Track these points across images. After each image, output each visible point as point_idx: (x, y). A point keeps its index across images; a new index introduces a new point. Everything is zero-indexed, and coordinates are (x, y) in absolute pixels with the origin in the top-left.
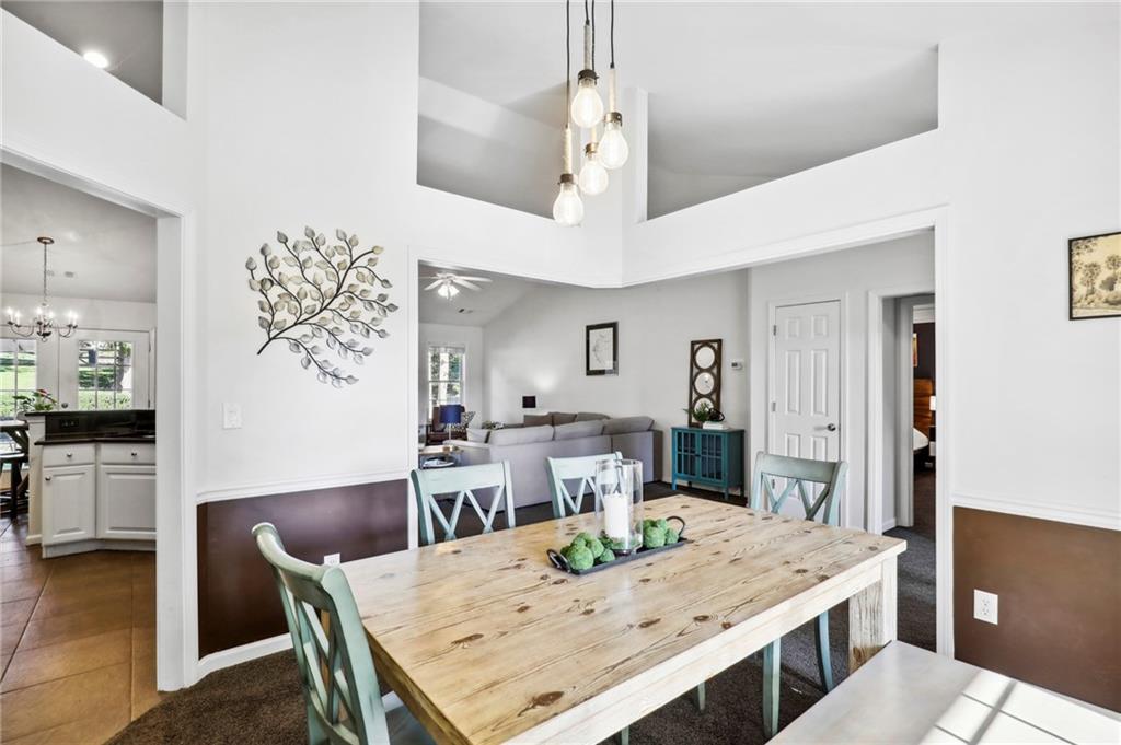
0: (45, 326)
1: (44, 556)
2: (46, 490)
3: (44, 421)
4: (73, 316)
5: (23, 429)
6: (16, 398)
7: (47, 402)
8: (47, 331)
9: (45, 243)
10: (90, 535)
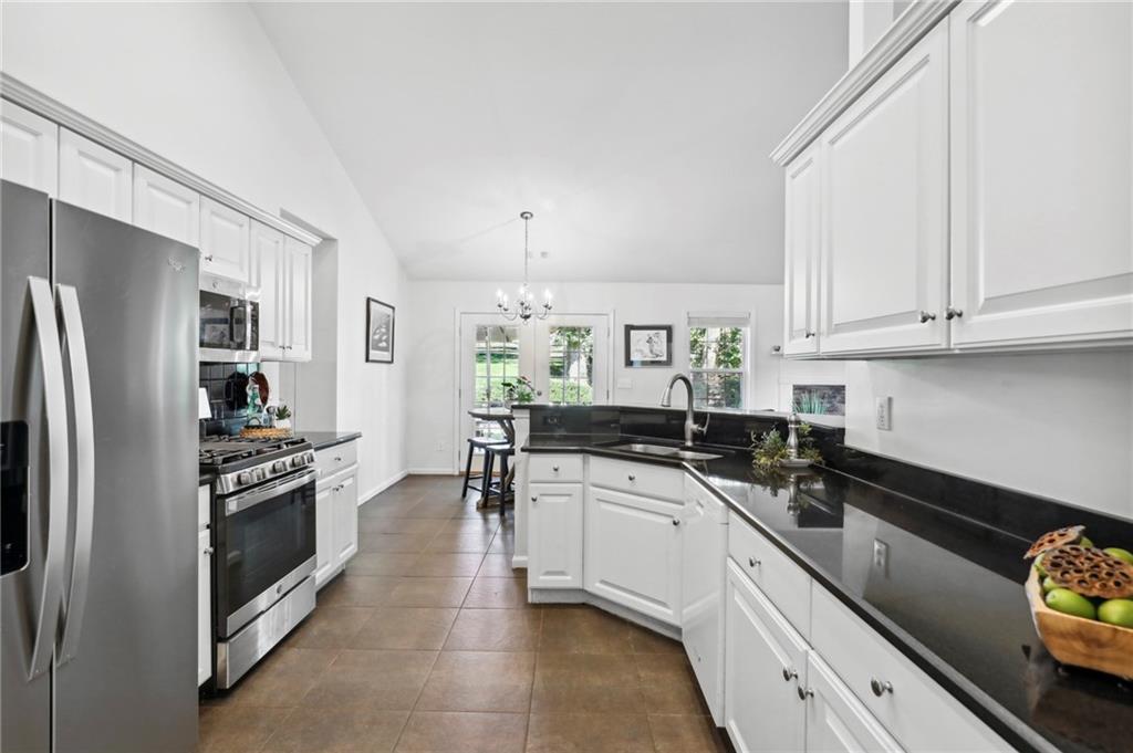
0: (526, 308)
1: (530, 600)
2: (533, 512)
3: (528, 416)
4: (548, 296)
5: (510, 418)
6: (505, 384)
7: (528, 390)
8: (528, 313)
9: (527, 218)
10: (577, 584)
